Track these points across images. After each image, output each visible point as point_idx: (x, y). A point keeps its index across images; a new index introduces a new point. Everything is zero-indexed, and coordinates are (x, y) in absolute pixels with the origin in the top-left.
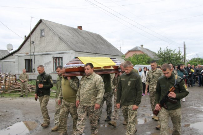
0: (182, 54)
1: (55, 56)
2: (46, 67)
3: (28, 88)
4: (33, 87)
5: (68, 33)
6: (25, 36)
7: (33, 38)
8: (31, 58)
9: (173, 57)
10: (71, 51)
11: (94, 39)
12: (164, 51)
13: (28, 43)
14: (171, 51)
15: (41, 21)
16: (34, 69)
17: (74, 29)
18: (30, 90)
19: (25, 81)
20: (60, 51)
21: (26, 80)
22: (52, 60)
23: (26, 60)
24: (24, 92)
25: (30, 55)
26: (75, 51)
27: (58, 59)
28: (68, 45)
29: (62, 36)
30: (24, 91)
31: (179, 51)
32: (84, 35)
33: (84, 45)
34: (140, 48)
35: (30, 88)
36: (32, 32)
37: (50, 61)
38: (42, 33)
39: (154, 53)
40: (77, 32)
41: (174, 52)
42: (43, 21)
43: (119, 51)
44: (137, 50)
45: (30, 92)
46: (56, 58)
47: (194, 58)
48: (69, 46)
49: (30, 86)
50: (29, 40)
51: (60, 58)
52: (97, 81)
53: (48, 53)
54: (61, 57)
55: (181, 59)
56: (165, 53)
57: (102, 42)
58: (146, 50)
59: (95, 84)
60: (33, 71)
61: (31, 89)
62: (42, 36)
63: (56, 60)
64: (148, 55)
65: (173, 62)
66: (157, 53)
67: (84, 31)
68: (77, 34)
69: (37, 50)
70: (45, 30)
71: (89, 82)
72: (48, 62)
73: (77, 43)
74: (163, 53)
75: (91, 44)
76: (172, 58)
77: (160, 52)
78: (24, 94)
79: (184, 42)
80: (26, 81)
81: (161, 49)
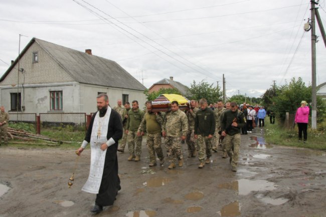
0: (221, 90)
1: (53, 89)
2: (40, 104)
3: (9, 133)
4: (16, 131)
5: (72, 58)
6: (12, 61)
7: (22, 64)
8: (19, 92)
9: (210, 94)
10: (75, 83)
11: (107, 67)
12: (198, 86)
13: (15, 71)
14: (208, 85)
15: (33, 41)
16: (23, 107)
17: (80, 53)
18: (12, 136)
19: (3, 123)
20: (60, 82)
21: (5, 122)
22: (48, 95)
23: (11, 94)
24: (3, 139)
25: (18, 88)
26: (80, 83)
27: (57, 94)
28: (70, 74)
29: (62, 62)
30: (3, 137)
31: (218, 86)
32: (95, 62)
33: (93, 75)
34: (169, 80)
35: (12, 134)
36: (21, 56)
37: (46, 95)
38: (35, 58)
39: (186, 87)
40: (85, 58)
41: (211, 86)
42: (36, 41)
43: (141, 84)
44: (164, 83)
45: (11, 139)
46: (54, 92)
47: (235, 95)
48: (72, 76)
49: (12, 131)
50: (16, 67)
51: (59, 91)
52: (182, 116)
53: (43, 84)
54: (61, 90)
55: (219, 96)
56: (201, 88)
57: (118, 71)
58: (177, 84)
59: (181, 119)
60: (22, 109)
61: (14, 135)
62: (35, 62)
63: (53, 95)
64: (179, 89)
66: (190, 87)
67: (94, 56)
68: (84, 60)
69: (28, 80)
70: (39, 53)
71: (176, 117)
72: (43, 97)
73: (83, 71)
74: (197, 88)
75: (103, 73)
76: (209, 95)
77: (193, 86)
78: (3, 141)
80: (5, 124)
81: (194, 82)
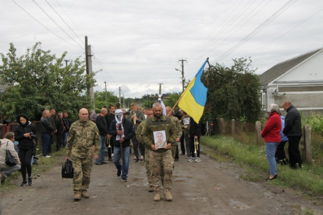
9: (59, 81)
12: (24, 59)
14: (52, 58)
41: (59, 61)
56: (31, 65)
65: (59, 97)
74: (21, 66)
76: (55, 84)
77: (9, 59)
79: (86, 38)
81: (12, 49)
